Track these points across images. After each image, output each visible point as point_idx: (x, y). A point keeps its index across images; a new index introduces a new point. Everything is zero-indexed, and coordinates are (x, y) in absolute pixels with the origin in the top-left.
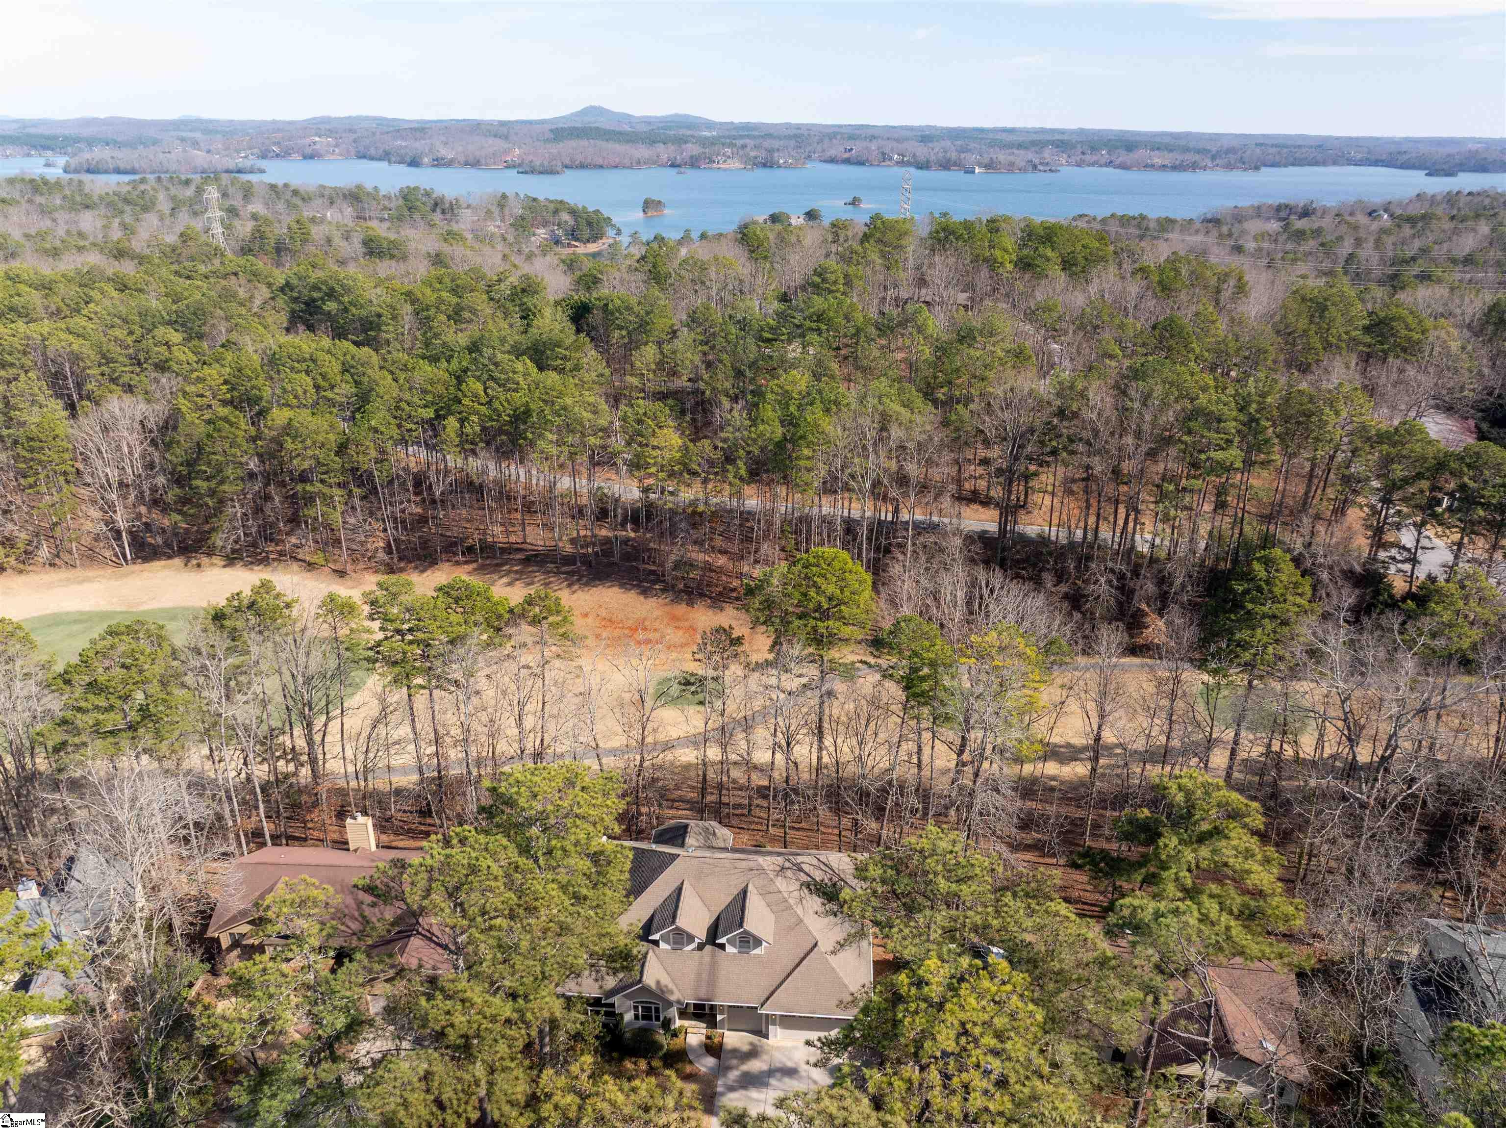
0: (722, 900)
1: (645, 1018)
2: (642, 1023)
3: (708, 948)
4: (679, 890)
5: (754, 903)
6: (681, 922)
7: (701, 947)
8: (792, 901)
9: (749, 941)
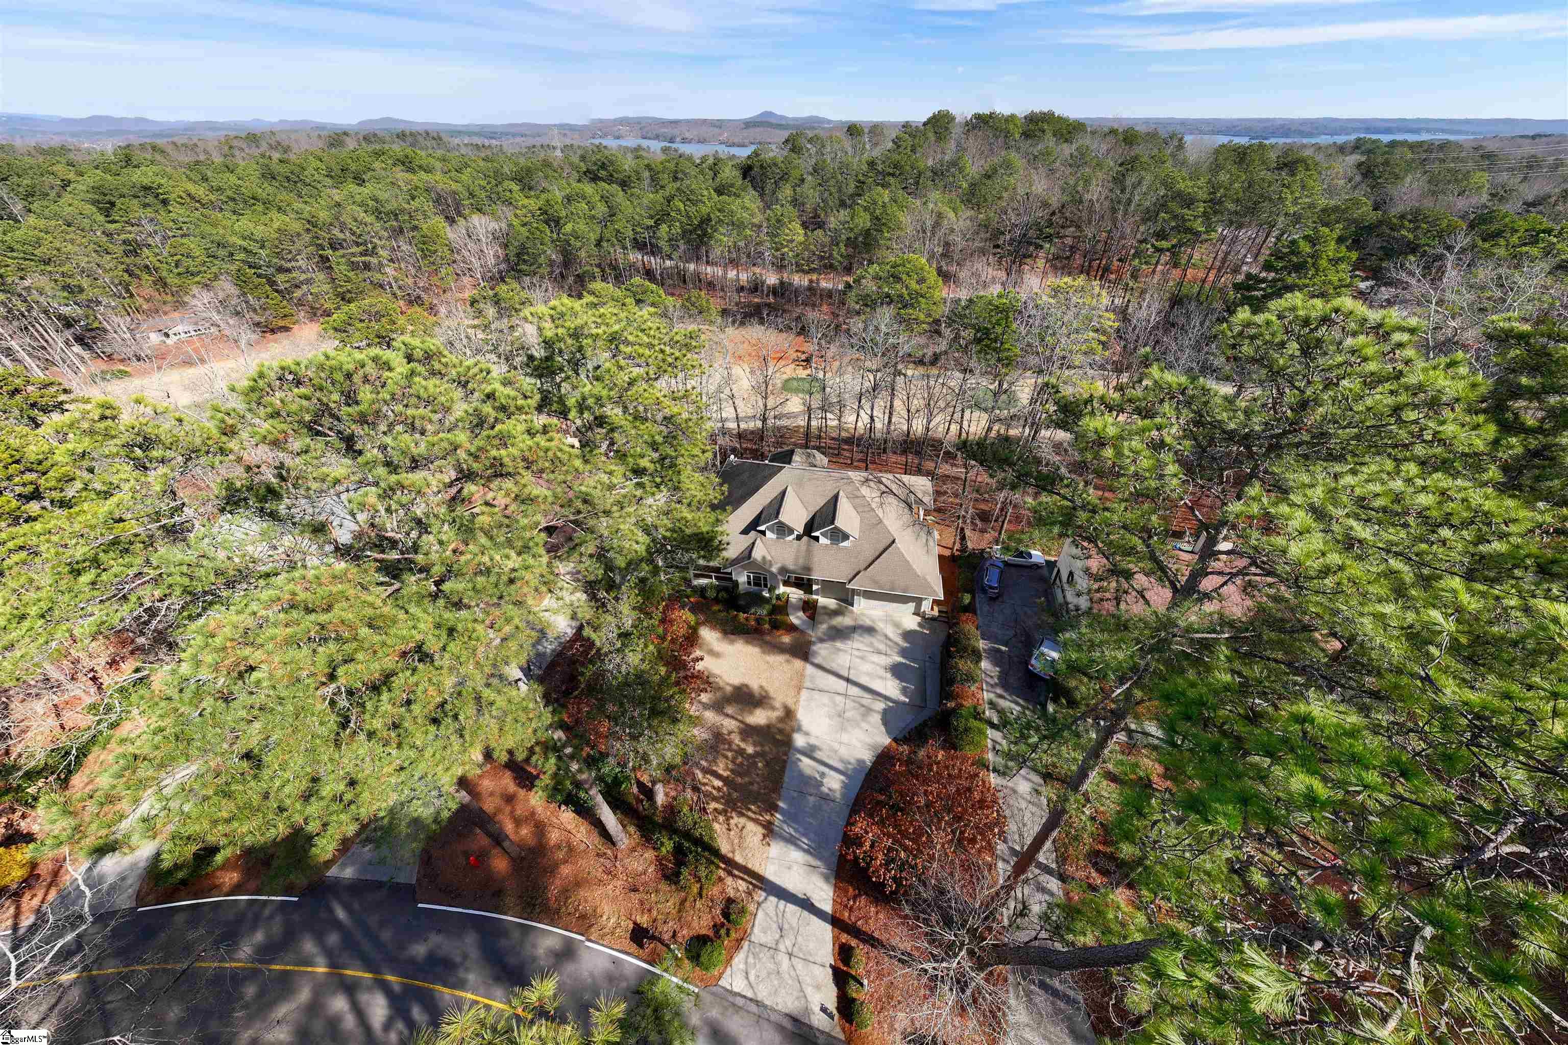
0: (820, 502)
1: (756, 584)
2: (753, 588)
3: (805, 538)
4: (783, 493)
5: (844, 506)
6: (783, 518)
7: (799, 538)
8: (874, 506)
9: (839, 536)
